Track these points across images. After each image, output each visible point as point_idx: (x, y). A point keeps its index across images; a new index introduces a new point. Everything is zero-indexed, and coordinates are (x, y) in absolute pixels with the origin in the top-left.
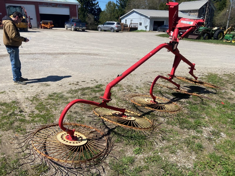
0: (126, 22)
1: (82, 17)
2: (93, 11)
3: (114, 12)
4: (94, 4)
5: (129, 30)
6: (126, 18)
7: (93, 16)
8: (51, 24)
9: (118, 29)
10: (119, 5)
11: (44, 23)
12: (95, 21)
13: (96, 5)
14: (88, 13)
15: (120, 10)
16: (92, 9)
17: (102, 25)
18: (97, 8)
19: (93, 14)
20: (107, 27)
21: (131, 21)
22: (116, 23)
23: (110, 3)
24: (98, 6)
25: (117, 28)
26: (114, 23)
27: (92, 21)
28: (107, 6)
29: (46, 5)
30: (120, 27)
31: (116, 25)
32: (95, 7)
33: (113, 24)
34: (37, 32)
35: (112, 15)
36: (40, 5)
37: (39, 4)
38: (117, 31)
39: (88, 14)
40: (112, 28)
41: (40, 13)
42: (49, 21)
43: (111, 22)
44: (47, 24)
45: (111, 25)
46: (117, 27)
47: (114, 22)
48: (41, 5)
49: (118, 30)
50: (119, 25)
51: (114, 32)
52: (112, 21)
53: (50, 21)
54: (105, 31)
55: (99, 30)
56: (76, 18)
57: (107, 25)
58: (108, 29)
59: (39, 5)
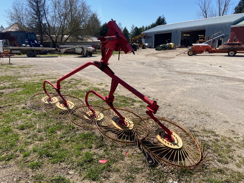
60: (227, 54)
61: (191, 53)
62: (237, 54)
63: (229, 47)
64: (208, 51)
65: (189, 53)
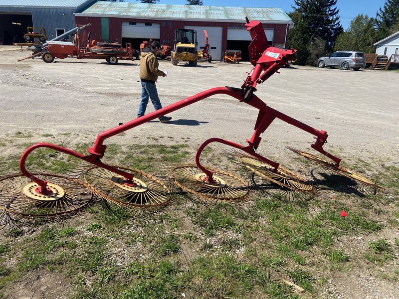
0: (385, 53)
1: (301, 44)
2: (327, 32)
3: (365, 34)
4: (330, 22)
5: (387, 67)
6: (386, 45)
7: (324, 42)
8: (238, 56)
9: (356, 65)
10: (381, 21)
11: (228, 55)
12: (327, 50)
13: (334, 22)
14: (317, 37)
15: (382, 31)
16: (326, 30)
17: (327, 57)
18: (335, 28)
19: (325, 38)
20: (335, 61)
21: (396, 51)
22: (354, 53)
23: (359, 19)
24: (338, 23)
25: (354, 63)
26: (352, 54)
27: (321, 50)
28: (352, 24)
29: (238, 26)
30: (363, 61)
31: (354, 58)
32: (332, 26)
33: (349, 55)
34: (208, 68)
35: (360, 39)
36: (230, 28)
37: (229, 26)
38: (356, 69)
39: (315, 38)
40: (345, 63)
41: (228, 39)
42: (236, 52)
43: (346, 52)
44: (232, 55)
45: (344, 58)
46: (356, 61)
47: (351, 52)
48: (231, 26)
49: (357, 67)
50: (361, 58)
51: (347, 69)
52: (347, 50)
53: (238, 51)
54: (332, 67)
55: (321, 65)
56: (283, 45)
57: (335, 58)
58: (337, 65)
59: (228, 28)
60: (105, 61)
61: (48, 57)
62: (120, 61)
63: (108, 50)
64: (77, 55)
65: (46, 58)
